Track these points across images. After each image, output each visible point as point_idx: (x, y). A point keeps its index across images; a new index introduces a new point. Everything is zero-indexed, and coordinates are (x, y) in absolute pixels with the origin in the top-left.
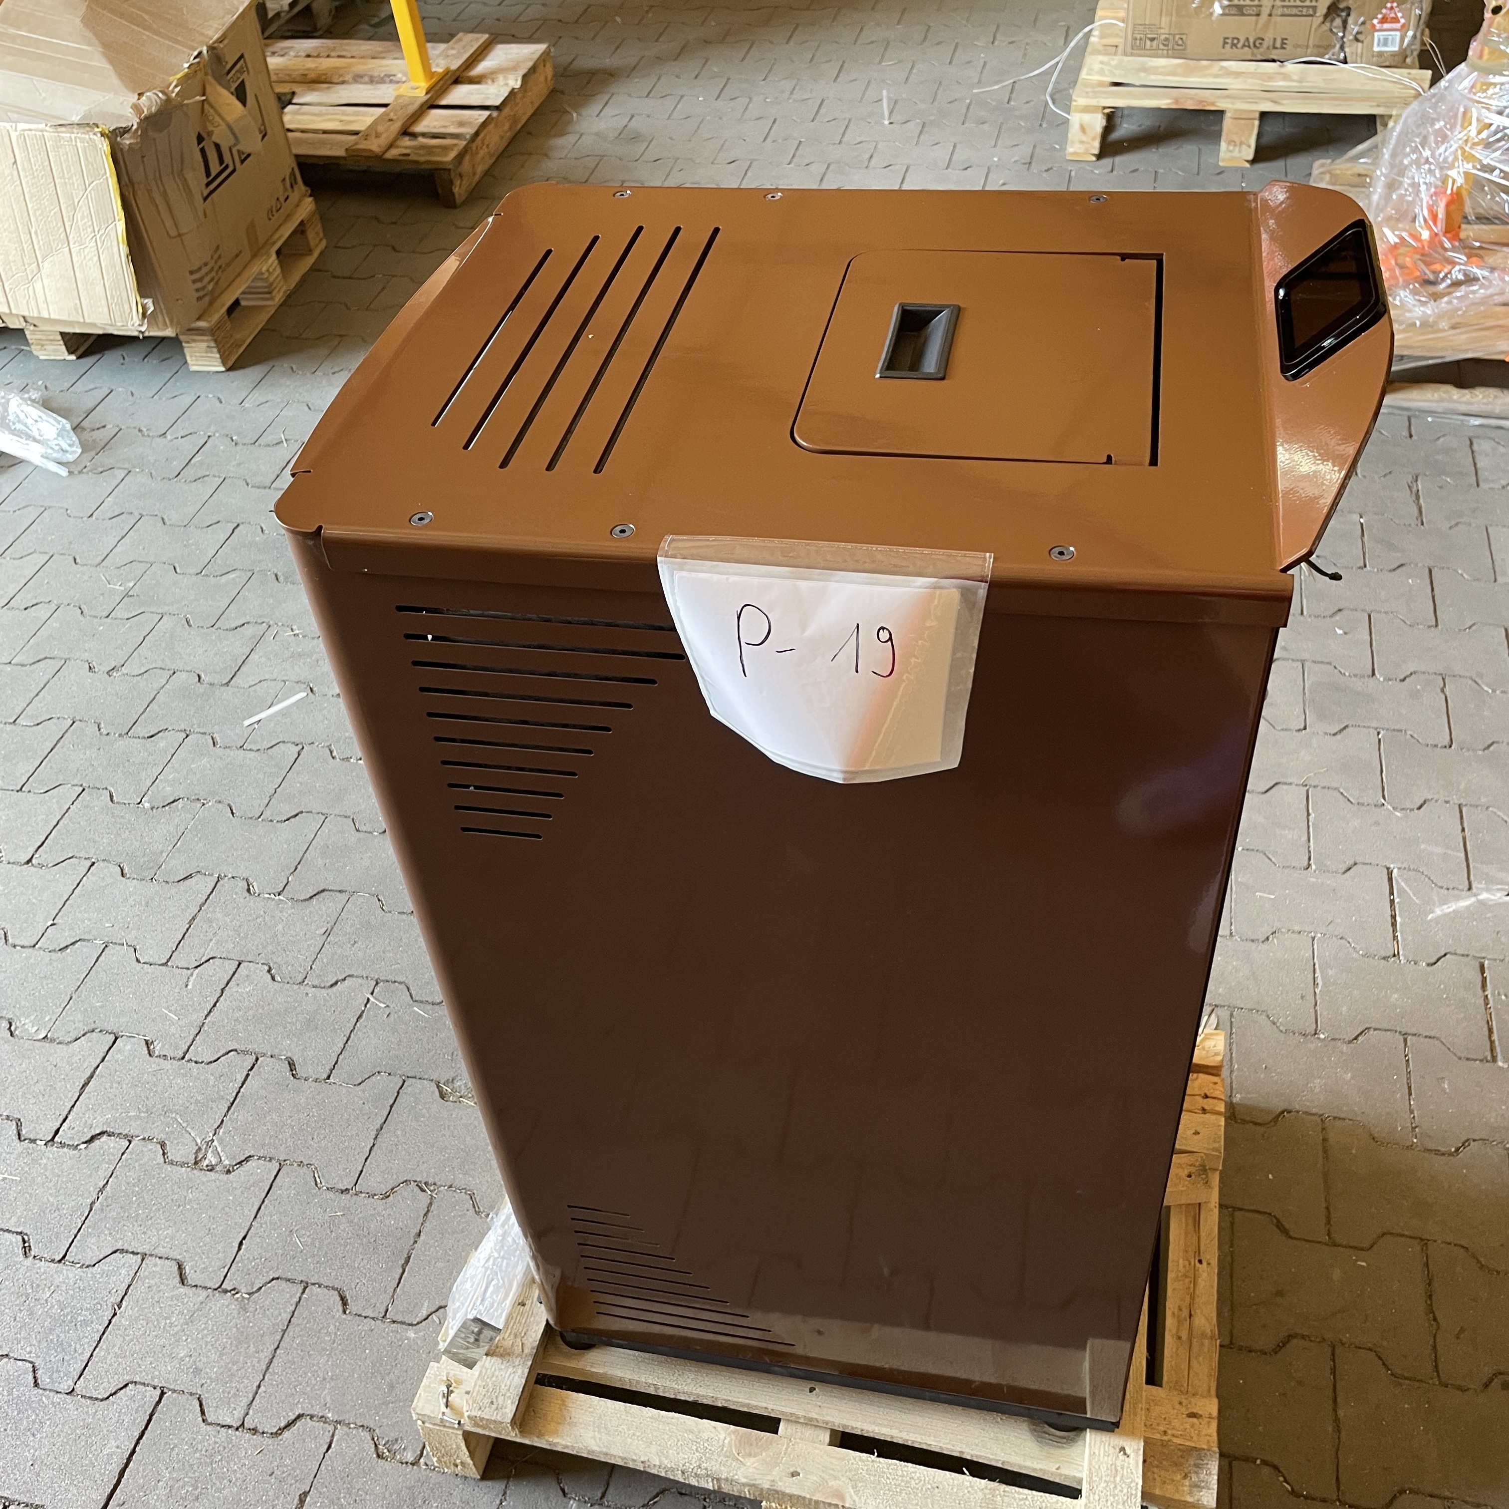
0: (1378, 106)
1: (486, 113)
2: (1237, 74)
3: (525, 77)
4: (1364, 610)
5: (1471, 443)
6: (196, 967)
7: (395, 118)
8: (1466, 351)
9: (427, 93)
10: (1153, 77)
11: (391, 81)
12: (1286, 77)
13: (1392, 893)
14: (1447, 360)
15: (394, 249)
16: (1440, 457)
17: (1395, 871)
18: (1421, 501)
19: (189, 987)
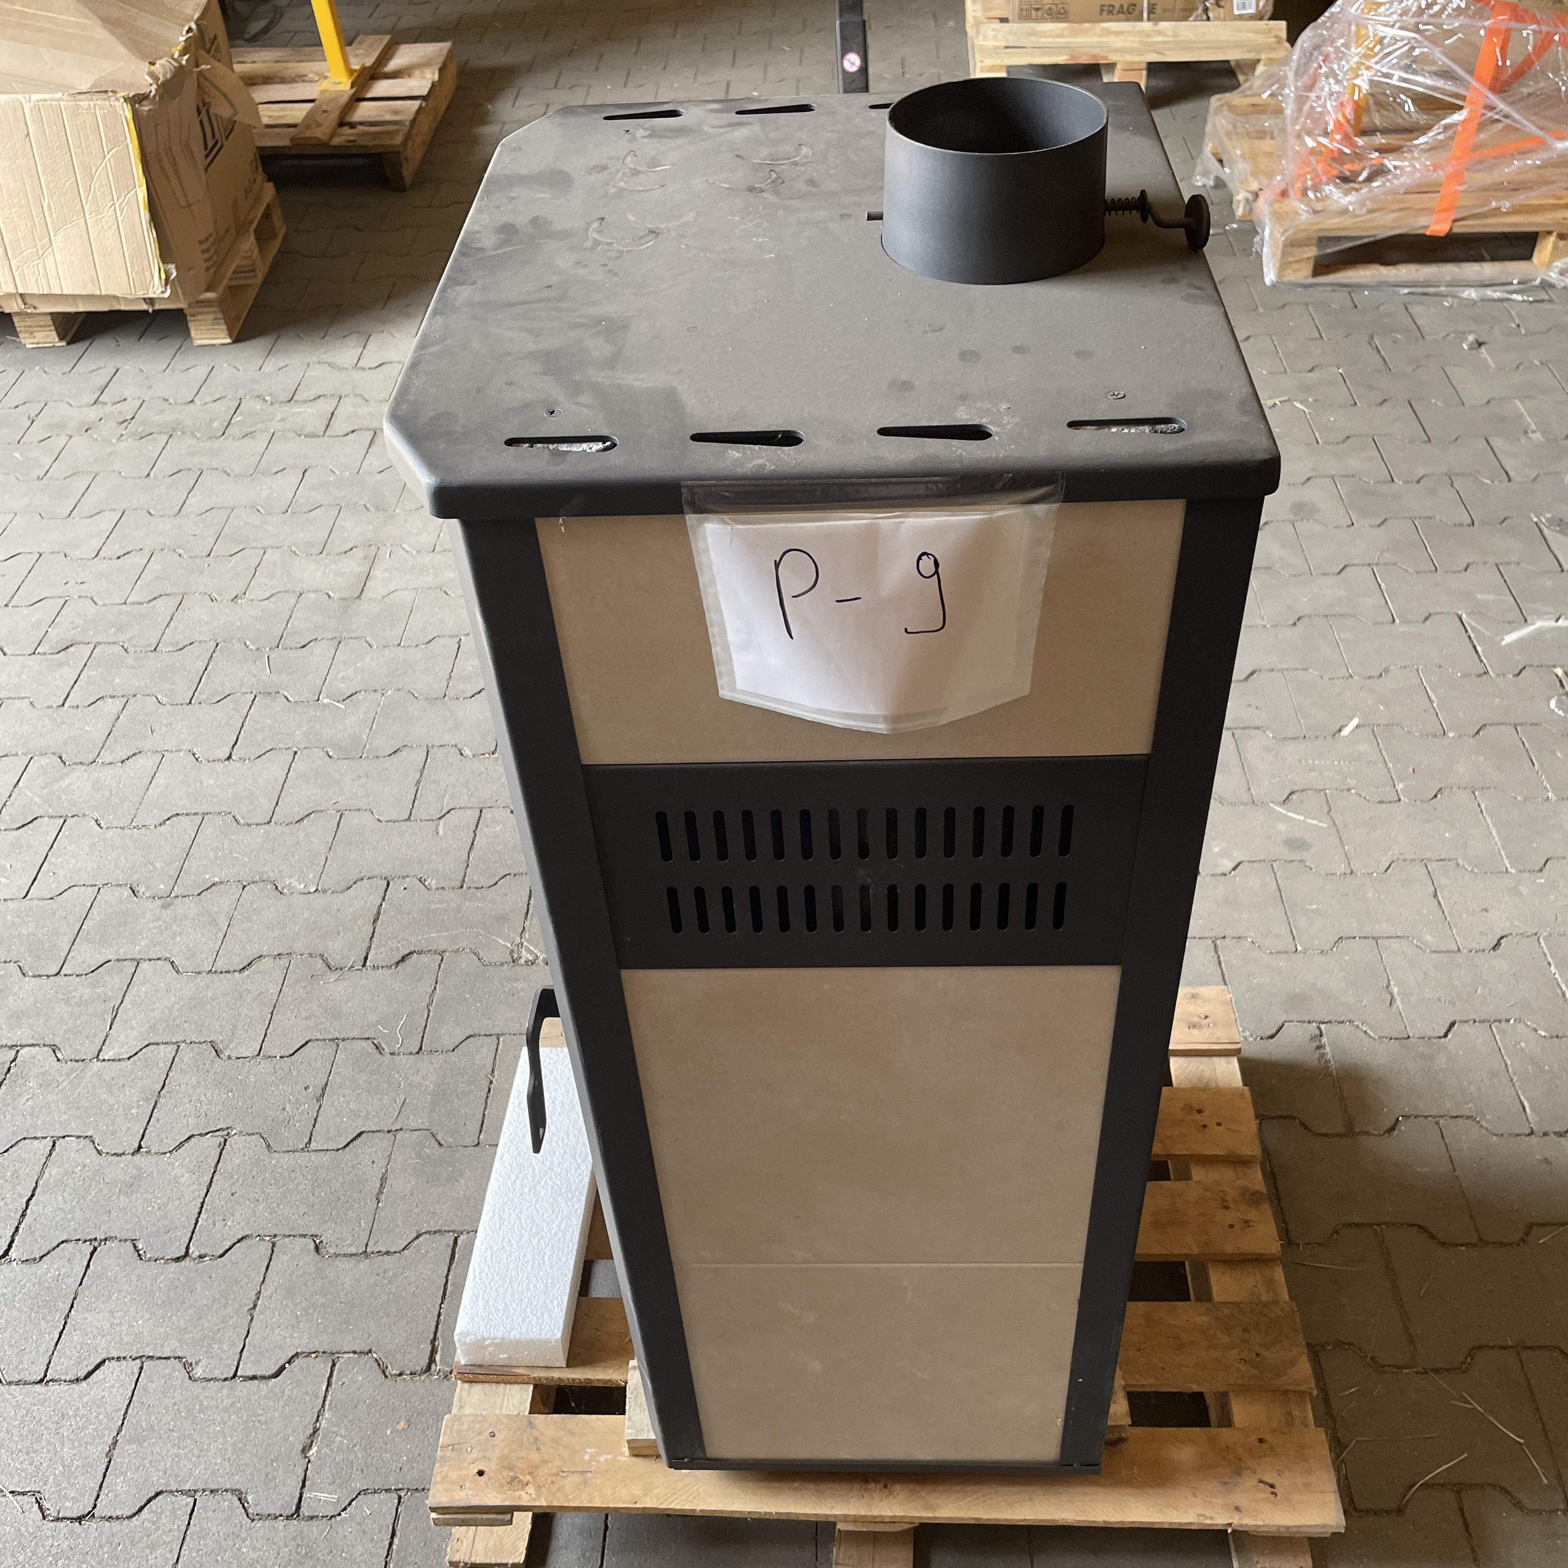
0: (1249, 52)
1: (416, 104)
2: (1118, 33)
3: (441, 70)
4: (1368, 435)
5: (1407, 308)
6: (440, 818)
7: (329, 109)
8: (1393, 228)
9: (352, 87)
10: (1043, 40)
11: (303, 81)
12: (1161, 33)
13: (1467, 631)
14: (1379, 238)
15: (358, 229)
16: (1386, 320)
17: (1464, 616)
18: (1382, 353)
19: (441, 833)
